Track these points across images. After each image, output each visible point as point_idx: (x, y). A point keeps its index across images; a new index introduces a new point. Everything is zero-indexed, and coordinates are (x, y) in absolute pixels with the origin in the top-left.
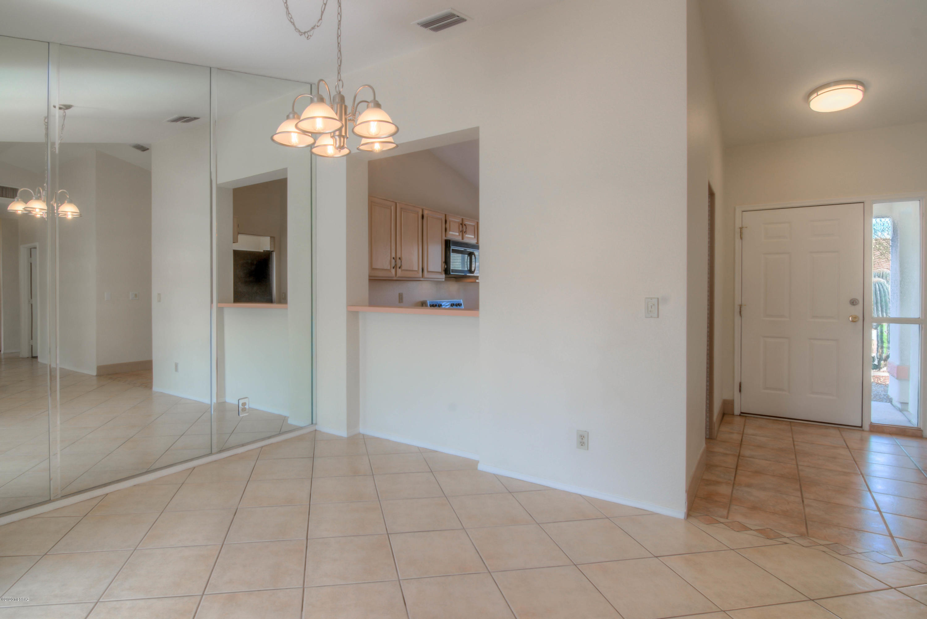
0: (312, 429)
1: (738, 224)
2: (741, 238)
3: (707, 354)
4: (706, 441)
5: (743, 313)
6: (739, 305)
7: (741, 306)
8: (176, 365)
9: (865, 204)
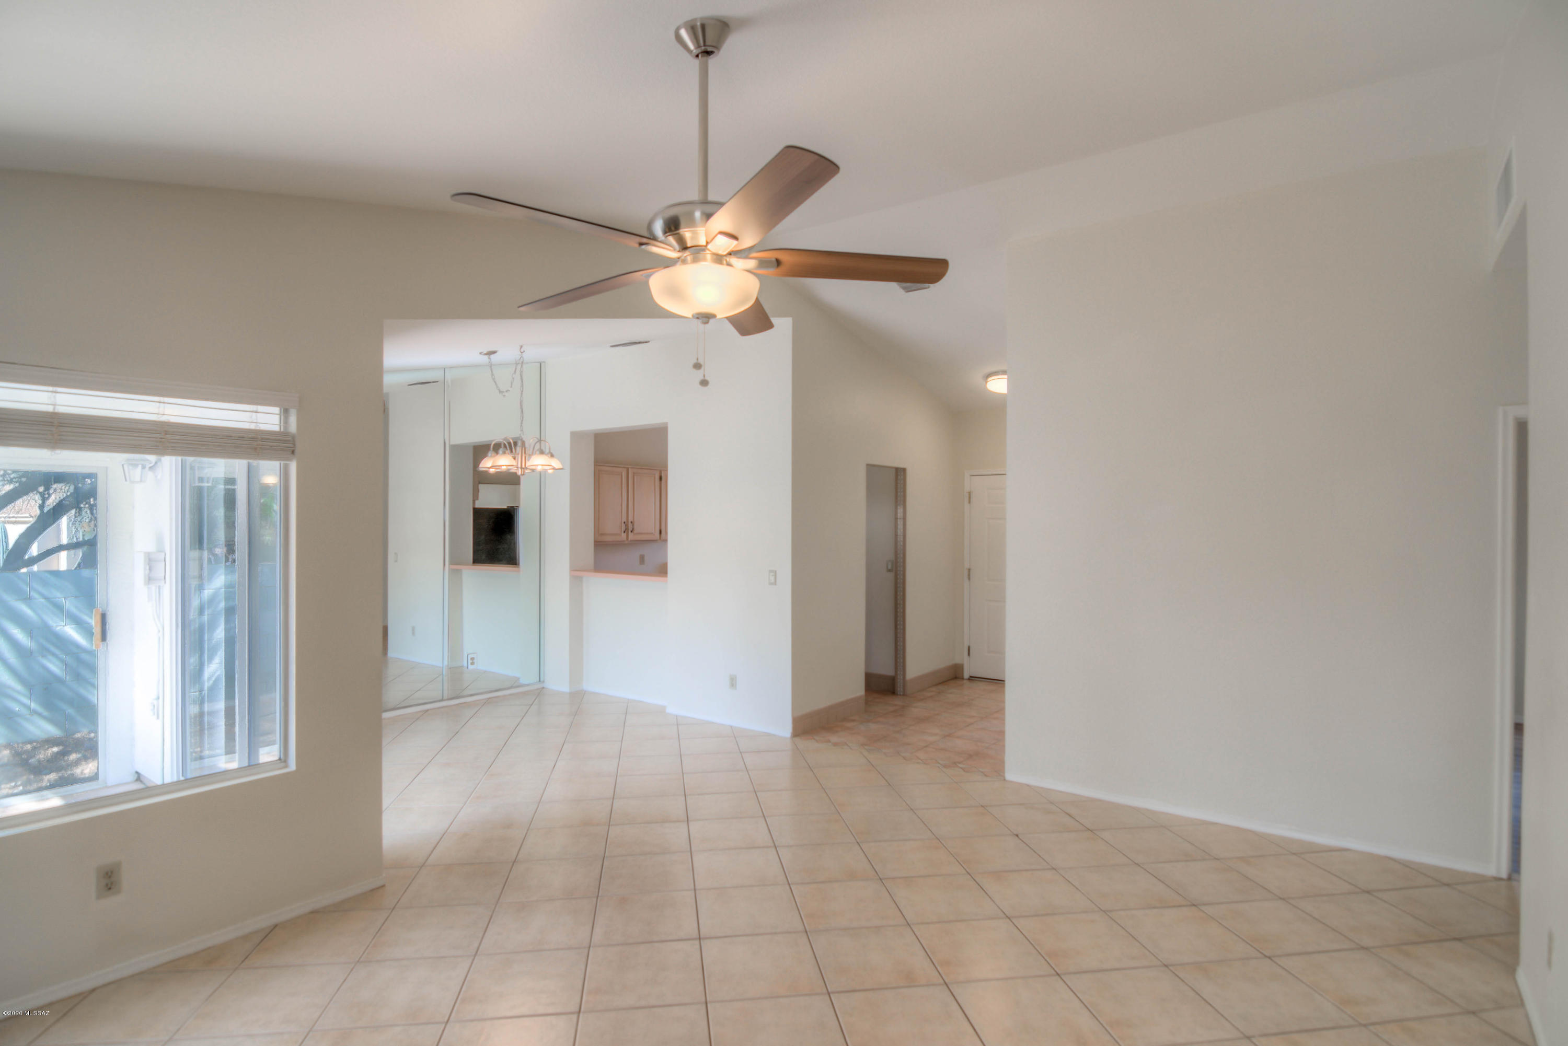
0: (540, 686)
1: (967, 489)
2: (969, 502)
5: (971, 577)
8: (413, 629)
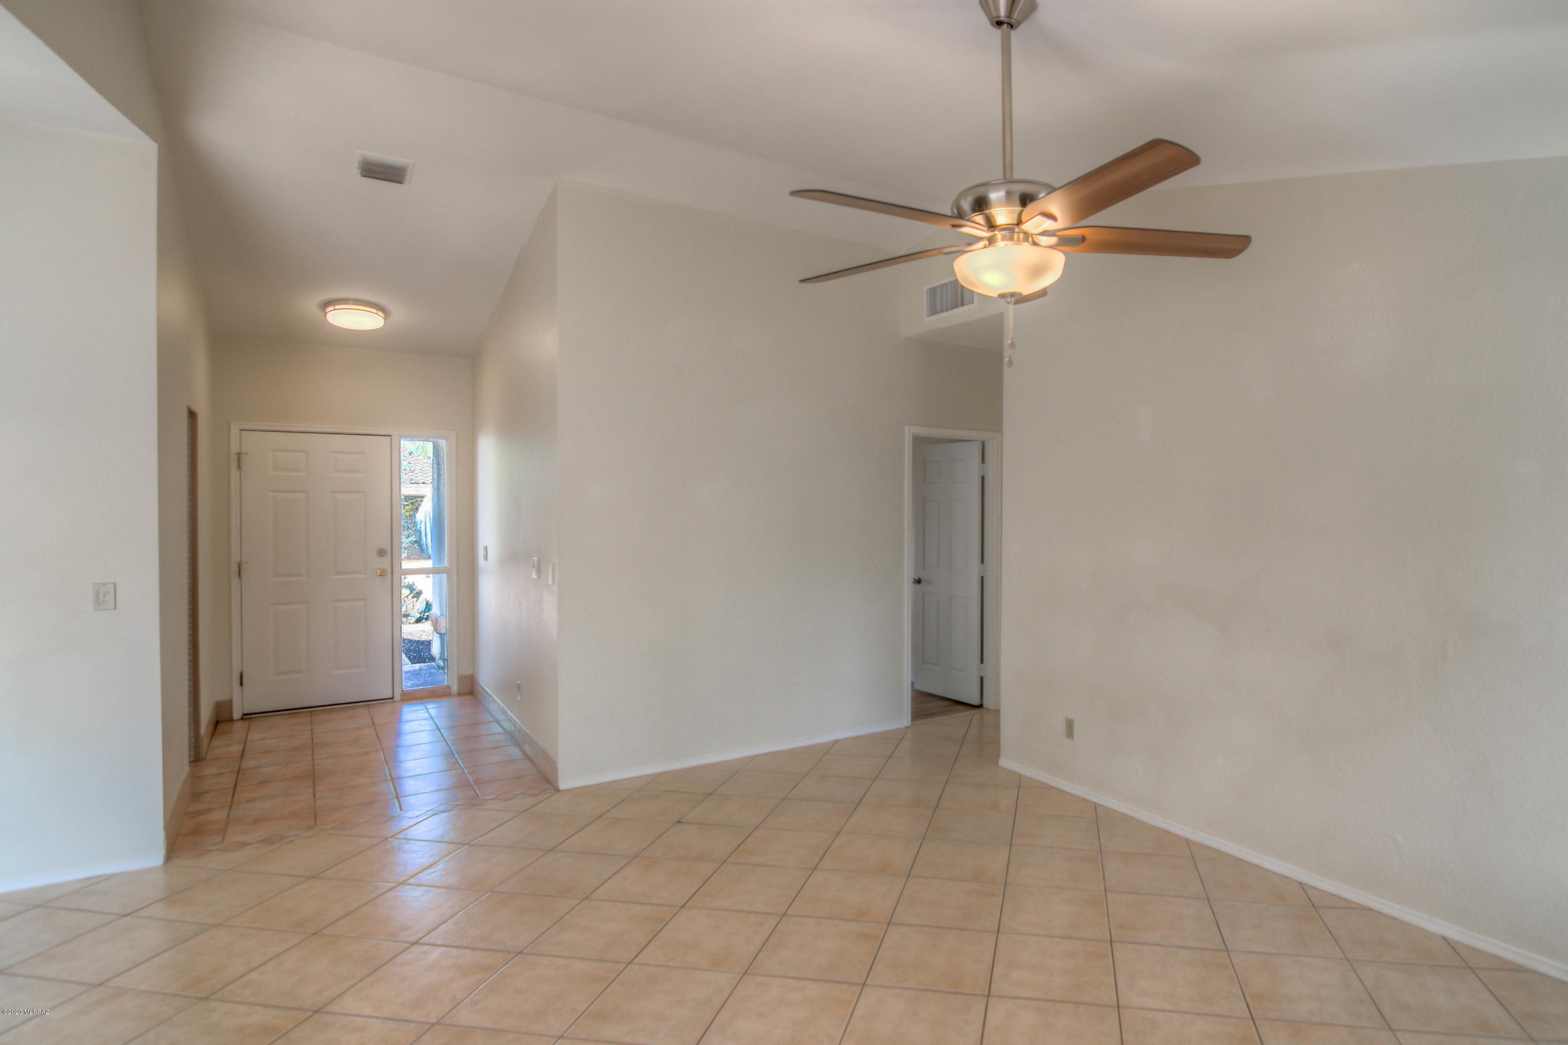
1: (234, 448)
2: (239, 467)
3: (190, 641)
4: (190, 766)
5: (243, 574)
6: (238, 563)
7: (240, 565)
9: (393, 438)
